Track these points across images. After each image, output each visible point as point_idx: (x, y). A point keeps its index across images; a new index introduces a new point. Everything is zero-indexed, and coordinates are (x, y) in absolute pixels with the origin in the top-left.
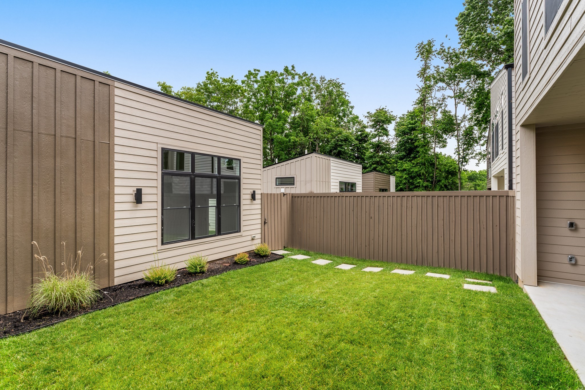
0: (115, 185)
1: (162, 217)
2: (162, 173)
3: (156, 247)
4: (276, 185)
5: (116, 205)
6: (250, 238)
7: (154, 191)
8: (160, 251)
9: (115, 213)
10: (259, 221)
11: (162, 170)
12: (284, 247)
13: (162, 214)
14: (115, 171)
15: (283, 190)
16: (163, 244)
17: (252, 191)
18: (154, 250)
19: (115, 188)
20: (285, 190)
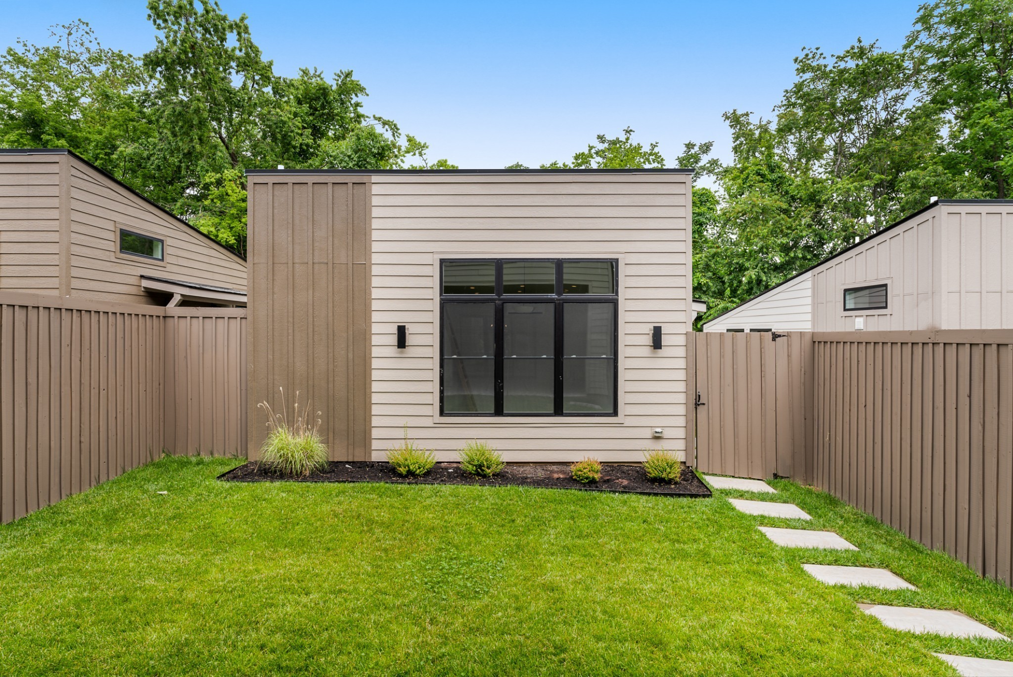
0: (373, 321)
1: (440, 371)
2: (441, 300)
3: (431, 418)
4: (845, 310)
5: (373, 349)
6: (648, 433)
7: (428, 328)
8: (437, 426)
9: (373, 360)
10: (682, 398)
11: (441, 295)
12: (776, 476)
13: (442, 366)
14: (373, 301)
15: (860, 323)
16: (442, 413)
17: (651, 326)
18: (428, 422)
19: (373, 325)
20: (866, 323)
